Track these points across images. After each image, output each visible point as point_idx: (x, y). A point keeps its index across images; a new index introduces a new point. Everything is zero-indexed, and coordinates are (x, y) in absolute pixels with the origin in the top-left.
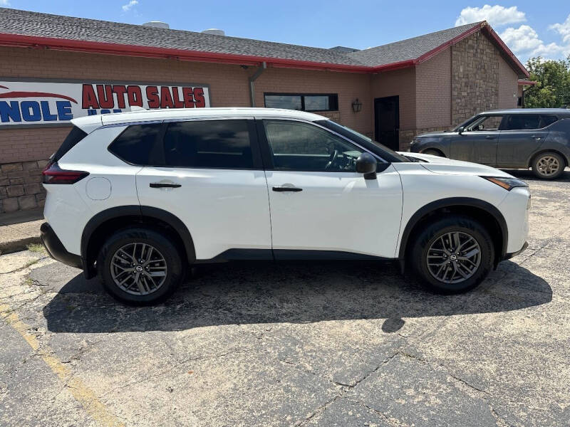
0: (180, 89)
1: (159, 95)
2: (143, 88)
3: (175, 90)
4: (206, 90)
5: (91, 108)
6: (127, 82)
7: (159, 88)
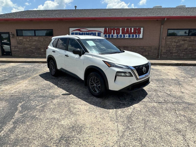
0: (133, 29)
1: (125, 30)
2: (121, 29)
3: (131, 29)
4: (142, 29)
5: (106, 34)
6: (116, 27)
7: (126, 29)
